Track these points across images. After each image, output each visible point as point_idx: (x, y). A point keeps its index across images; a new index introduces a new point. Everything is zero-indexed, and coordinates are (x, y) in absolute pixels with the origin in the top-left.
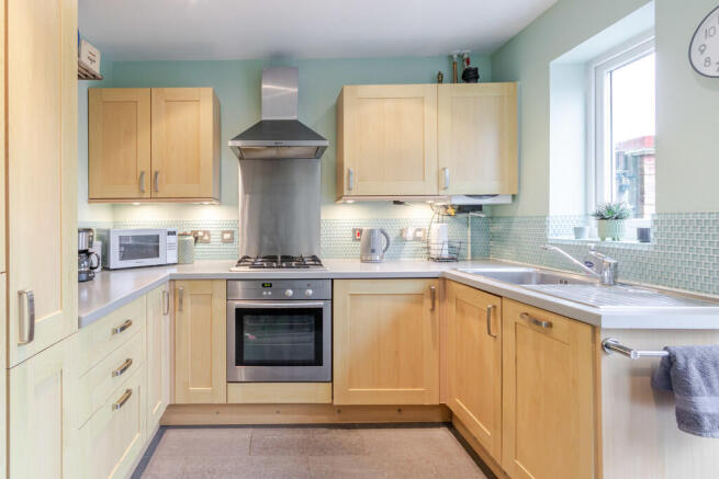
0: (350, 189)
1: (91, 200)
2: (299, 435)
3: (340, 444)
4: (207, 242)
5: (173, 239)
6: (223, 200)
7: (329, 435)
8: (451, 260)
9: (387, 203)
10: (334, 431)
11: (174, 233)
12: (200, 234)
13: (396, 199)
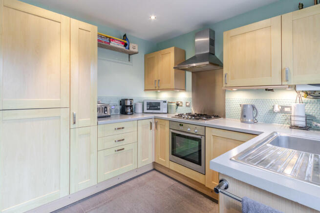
0: (226, 84)
1: (145, 90)
2: (190, 192)
3: (201, 204)
4: (182, 106)
5: (166, 104)
6: (187, 89)
7: (201, 199)
8: (307, 128)
9: (262, 90)
10: (205, 199)
11: (165, 102)
12: (179, 103)
13: (266, 87)
